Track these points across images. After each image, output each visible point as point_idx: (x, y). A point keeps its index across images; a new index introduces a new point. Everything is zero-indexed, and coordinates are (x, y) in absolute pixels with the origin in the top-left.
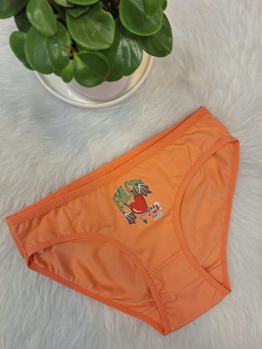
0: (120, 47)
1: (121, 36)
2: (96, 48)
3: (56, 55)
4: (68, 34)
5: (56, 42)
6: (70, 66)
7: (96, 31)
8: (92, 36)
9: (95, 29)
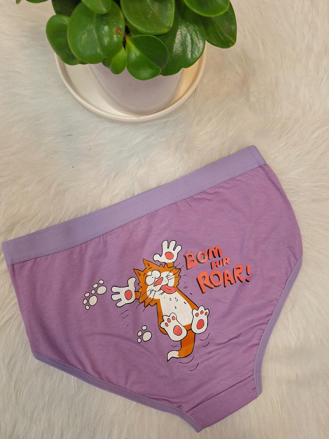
0: (179, 33)
1: (180, 20)
2: (152, 32)
3: (106, 40)
4: (121, 15)
5: (107, 24)
6: (122, 53)
7: (153, 12)
8: (149, 17)
9: (152, 10)
